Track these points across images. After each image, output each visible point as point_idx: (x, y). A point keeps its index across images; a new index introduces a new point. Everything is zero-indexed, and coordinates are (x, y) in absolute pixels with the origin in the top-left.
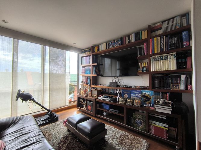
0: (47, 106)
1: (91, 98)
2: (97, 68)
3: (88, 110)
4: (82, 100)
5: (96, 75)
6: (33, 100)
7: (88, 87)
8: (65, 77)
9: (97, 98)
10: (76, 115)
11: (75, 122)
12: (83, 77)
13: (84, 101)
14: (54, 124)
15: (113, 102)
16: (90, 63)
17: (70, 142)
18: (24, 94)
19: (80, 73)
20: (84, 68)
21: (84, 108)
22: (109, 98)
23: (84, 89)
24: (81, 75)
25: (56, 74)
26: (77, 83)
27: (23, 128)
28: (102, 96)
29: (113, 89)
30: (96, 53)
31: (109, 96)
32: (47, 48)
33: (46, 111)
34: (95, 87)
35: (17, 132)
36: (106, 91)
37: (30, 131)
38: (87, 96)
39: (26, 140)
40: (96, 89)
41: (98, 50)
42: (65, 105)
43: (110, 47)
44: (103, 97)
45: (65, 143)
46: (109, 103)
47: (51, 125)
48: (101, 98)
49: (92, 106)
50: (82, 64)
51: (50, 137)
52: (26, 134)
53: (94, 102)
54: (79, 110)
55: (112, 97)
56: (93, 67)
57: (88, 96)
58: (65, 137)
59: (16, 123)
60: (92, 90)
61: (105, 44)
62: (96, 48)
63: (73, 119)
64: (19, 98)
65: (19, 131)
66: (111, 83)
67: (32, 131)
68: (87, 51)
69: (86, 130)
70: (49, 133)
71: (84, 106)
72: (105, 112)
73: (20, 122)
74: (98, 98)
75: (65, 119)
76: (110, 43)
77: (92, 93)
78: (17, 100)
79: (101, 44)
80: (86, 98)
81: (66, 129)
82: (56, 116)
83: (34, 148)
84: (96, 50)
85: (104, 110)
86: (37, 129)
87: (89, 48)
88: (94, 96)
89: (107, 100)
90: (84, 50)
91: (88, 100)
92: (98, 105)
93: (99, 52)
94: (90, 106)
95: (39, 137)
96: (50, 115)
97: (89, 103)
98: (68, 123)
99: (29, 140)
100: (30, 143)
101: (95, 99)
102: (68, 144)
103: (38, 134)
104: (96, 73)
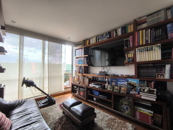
0: (46, 91)
2: (88, 59)
3: (81, 95)
4: (75, 87)
5: (87, 65)
6: (35, 86)
7: (80, 75)
8: (61, 67)
9: (88, 85)
10: (70, 100)
11: (69, 106)
12: (77, 67)
13: (77, 88)
14: (52, 107)
15: (102, 89)
16: (82, 55)
17: (64, 122)
18: (28, 81)
19: (74, 63)
20: (77, 59)
21: (77, 93)
22: (99, 85)
23: (77, 77)
24: (74, 65)
25: (53, 64)
26: (71, 72)
27: (26, 109)
29: (102, 78)
30: (88, 46)
31: (99, 84)
32: (47, 42)
33: (46, 96)
34: (86, 76)
35: (21, 112)
36: (96, 79)
37: (32, 112)
38: (80, 83)
39: (28, 119)
41: (89, 43)
42: (61, 91)
43: (100, 41)
44: (93, 84)
46: (99, 90)
47: (49, 107)
48: (92, 85)
49: (84, 92)
50: (75, 56)
51: (49, 117)
52: (29, 114)
53: (86, 88)
54: (73, 95)
55: (101, 85)
56: (85, 58)
58: (61, 118)
59: (21, 105)
60: (84, 79)
61: (95, 38)
62: (88, 41)
63: (67, 103)
64: (24, 84)
65: (23, 112)
66: (100, 72)
68: (80, 44)
69: (78, 113)
70: (47, 114)
71: (77, 91)
72: (95, 97)
73: (24, 104)
74: (89, 85)
75: (61, 103)
76: (100, 37)
77: (84, 81)
78: (22, 86)
79: (91, 38)
80: (79, 85)
81: (61, 111)
82: (53, 100)
83: (34, 127)
84: (88, 44)
85: (94, 96)
86: (37, 111)
87: (82, 42)
88: (86, 83)
89: (97, 87)
90: (77, 44)
91: (80, 87)
92: (89, 91)
93: (90, 45)
94: (82, 92)
95: (39, 117)
96: (49, 99)
97: (81, 89)
98: (63, 106)
99: (30, 119)
100: (31, 122)
101: (86, 86)
102: (62, 125)
103: (38, 115)
104: (88, 63)
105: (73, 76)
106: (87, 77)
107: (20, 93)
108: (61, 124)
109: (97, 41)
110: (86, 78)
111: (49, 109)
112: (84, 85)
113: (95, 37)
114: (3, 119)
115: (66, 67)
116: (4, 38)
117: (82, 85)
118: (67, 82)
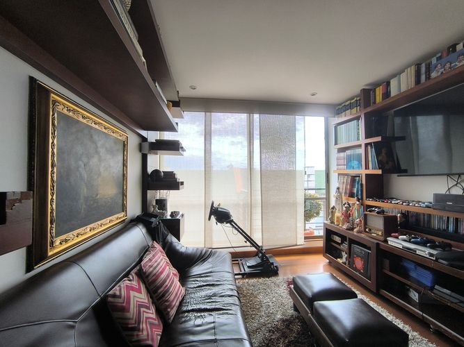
0: (257, 238)
1: (363, 235)
3: (356, 269)
4: (338, 239)
5: (380, 172)
6: (231, 222)
7: (354, 204)
8: (294, 177)
9: (382, 238)
10: (318, 275)
11: (309, 294)
12: (341, 177)
13: (342, 242)
14: (268, 281)
16: (358, 139)
17: (295, 337)
18: (219, 209)
19: (333, 167)
20: (342, 155)
21: (344, 260)
22: (431, 247)
23: (344, 209)
24: (334, 171)
25: (274, 171)
26: (324, 191)
27: (211, 272)
28: (400, 237)
29: (451, 220)
30: (380, 105)
31: (432, 242)
33: (253, 249)
34: (376, 207)
35: (202, 277)
36: (418, 220)
37: (218, 283)
38: (352, 229)
39: (210, 297)
40: (381, 212)
41: (387, 94)
42: (295, 243)
43: (434, 75)
44: (405, 240)
45: (284, 336)
46: (432, 266)
47: (261, 280)
48: (398, 242)
49: (366, 259)
50: (336, 144)
51: (258, 307)
52: (213, 285)
53: (374, 249)
54: (330, 262)
55: (443, 246)
56: (369, 147)
57: (355, 230)
58: (287, 320)
59: (204, 260)
60: (365, 215)
61: (412, 71)
62: (379, 92)
64: (212, 216)
65: (205, 277)
66: (440, 199)
67: (222, 283)
68: (350, 107)
70: (256, 297)
71: (344, 253)
72: (416, 290)
73: (210, 260)
74: (386, 241)
75: (291, 277)
76: (434, 61)
77: (366, 224)
78: (209, 219)
79: (394, 76)
80: (349, 234)
81: (289, 302)
82: (272, 264)
83: (217, 320)
84: (379, 98)
85: (409, 283)
86: (230, 283)
87: (357, 96)
88: (373, 231)
89: (424, 251)
90: (340, 107)
91: (352, 242)
92: (387, 262)
93: (388, 101)
94: (362, 258)
95: (230, 300)
96: (262, 258)
97: (356, 248)
98: (294, 288)
99: (214, 299)
100: (213, 307)
101: (376, 241)
102: (289, 342)
103: (230, 293)
104: (381, 165)
105: (331, 206)
106: (378, 213)
107: (208, 233)
108: (286, 338)
109: (423, 78)
110: (375, 214)
111: (261, 284)
112: (367, 238)
113: (409, 66)
114: (168, 281)
115: (313, 178)
116: (177, 124)
117: (359, 235)
118: (313, 220)
